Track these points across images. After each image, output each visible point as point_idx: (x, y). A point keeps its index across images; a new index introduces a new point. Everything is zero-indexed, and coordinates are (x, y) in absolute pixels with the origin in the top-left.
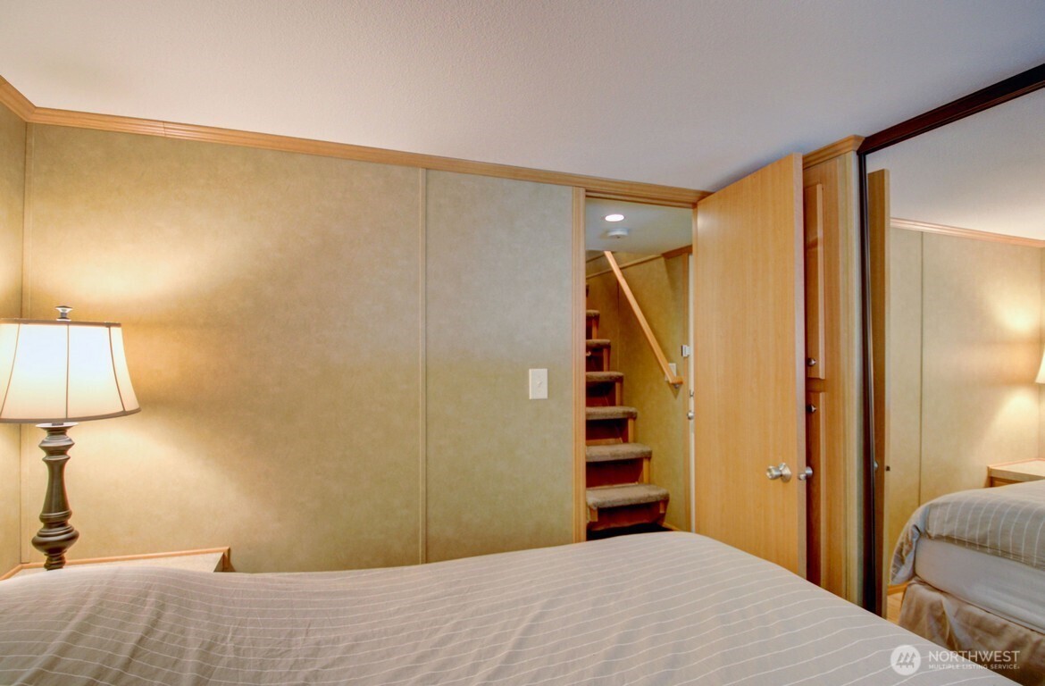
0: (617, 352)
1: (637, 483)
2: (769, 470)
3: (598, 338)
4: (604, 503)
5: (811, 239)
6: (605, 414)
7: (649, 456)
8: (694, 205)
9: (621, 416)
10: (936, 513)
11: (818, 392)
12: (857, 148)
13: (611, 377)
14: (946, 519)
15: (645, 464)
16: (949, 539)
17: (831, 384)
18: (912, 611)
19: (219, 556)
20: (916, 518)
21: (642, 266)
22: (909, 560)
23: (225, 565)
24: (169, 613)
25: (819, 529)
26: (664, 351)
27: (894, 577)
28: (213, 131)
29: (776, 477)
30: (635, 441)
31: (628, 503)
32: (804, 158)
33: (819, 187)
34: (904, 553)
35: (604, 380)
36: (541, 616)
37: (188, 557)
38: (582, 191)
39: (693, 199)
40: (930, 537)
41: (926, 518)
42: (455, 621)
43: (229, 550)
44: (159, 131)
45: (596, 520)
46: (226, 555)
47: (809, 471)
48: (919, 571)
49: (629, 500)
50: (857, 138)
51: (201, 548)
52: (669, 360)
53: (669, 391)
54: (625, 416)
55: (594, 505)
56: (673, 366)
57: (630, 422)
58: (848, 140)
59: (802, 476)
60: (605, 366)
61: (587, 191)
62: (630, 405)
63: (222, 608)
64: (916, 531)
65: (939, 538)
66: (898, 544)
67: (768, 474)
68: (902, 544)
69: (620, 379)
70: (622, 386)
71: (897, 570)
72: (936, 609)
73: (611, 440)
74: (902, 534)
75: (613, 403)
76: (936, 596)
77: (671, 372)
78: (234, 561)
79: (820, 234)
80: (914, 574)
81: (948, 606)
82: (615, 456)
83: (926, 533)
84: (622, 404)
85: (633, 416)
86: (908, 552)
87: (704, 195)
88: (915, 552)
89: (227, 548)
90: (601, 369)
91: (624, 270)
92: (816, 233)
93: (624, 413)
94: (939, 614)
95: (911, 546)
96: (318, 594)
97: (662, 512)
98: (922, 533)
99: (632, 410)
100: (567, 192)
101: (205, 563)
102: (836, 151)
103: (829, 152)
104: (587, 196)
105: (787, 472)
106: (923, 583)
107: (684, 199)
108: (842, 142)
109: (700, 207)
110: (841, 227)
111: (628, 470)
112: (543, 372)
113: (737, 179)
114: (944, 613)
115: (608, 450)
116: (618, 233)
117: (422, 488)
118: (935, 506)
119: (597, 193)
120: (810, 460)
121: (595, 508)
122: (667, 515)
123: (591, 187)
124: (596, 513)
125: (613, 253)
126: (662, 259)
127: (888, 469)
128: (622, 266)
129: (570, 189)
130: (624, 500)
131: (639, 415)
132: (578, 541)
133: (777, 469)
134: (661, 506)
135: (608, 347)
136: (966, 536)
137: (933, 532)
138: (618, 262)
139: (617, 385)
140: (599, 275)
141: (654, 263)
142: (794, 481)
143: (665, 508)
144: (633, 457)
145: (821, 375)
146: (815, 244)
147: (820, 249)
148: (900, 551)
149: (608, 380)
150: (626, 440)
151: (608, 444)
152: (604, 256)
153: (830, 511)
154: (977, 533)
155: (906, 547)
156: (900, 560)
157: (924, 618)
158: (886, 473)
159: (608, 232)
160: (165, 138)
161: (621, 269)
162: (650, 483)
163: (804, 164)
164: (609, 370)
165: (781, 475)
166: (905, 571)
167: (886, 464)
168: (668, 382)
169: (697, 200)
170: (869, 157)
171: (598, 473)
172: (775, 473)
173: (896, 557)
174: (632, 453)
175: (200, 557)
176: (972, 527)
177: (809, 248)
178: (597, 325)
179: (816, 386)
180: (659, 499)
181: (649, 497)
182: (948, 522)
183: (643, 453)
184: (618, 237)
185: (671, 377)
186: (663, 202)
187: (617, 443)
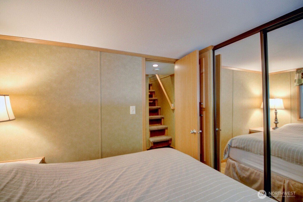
0: (159, 101)
1: (164, 136)
2: (191, 131)
3: (155, 97)
4: (155, 141)
5: (201, 72)
6: (156, 118)
7: (167, 128)
8: (175, 63)
9: (160, 118)
10: (233, 141)
11: (203, 111)
12: (212, 49)
13: (157, 108)
14: (236, 142)
15: (166, 130)
16: (236, 147)
17: (206, 109)
18: (228, 166)
19: (41, 159)
20: (229, 142)
21: (165, 78)
22: (227, 153)
23: (43, 161)
24: (18, 175)
25: (204, 145)
26: (171, 101)
27: (224, 157)
28: (38, 40)
29: (192, 133)
30: (164, 124)
31: (161, 141)
32: (199, 51)
33: (203, 59)
34: (226, 151)
35: (155, 109)
36: (125, 172)
37: (32, 160)
38: (144, 59)
39: (174, 61)
40: (232, 147)
41: (231, 143)
42: (101, 174)
43: (44, 158)
44: (21, 40)
45: (153, 145)
46: (43, 159)
47: (201, 131)
48: (230, 156)
49: (161, 140)
50: (212, 46)
51: (36, 157)
52: (172, 103)
53: (172, 111)
54: (161, 118)
55: (152, 142)
56: (173, 105)
57: (162, 120)
58: (210, 46)
59: (199, 133)
60: (156, 105)
61: (146, 58)
62: (162, 115)
63: (35, 173)
64: (229, 146)
65: (234, 147)
66: (225, 149)
67: (191, 132)
68: (226, 149)
69: (160, 108)
70: (160, 111)
71: (225, 155)
72: (233, 165)
73: (158, 124)
74: (226, 147)
75: (158, 115)
76: (234, 162)
77: (172, 106)
78: (46, 161)
79: (204, 71)
80: (229, 156)
81: (236, 164)
82: (158, 128)
83: (231, 146)
84: (160, 115)
85: (163, 118)
86: (227, 151)
87: (177, 60)
88: (229, 151)
89: (44, 157)
90: (155, 106)
91: (161, 79)
92: (203, 70)
93: (161, 117)
94: (234, 166)
95: (228, 149)
96: (65, 168)
97: (170, 143)
98: (230, 146)
99: (163, 116)
100: (140, 59)
101: (36, 162)
102: (207, 49)
103: (206, 49)
104: (146, 60)
105: (195, 131)
106: (231, 159)
107: (172, 61)
108: (209, 47)
109: (176, 63)
110: (208, 69)
111: (162, 132)
112: (134, 107)
113: (184, 56)
114: (235, 166)
115: (156, 127)
116: (157, 70)
117: (100, 139)
118: (233, 139)
119: (149, 59)
120: (201, 128)
121: (152, 143)
122: (171, 144)
123: (147, 57)
124: (153, 144)
125: (158, 75)
126: (170, 77)
127: (221, 130)
128: (160, 78)
129: (141, 58)
130: (160, 140)
131: (165, 118)
132: (144, 150)
133: (193, 131)
134: (170, 141)
135: (157, 100)
136: (240, 147)
137: (233, 146)
138: (159, 77)
139: (159, 110)
140: (155, 81)
141: (168, 78)
142: (197, 134)
143: (171, 141)
144: (163, 129)
145: (204, 107)
146: (202, 73)
147: (204, 74)
148: (225, 151)
149: (157, 109)
150: (161, 124)
151: (157, 125)
152: (155, 76)
153: (206, 141)
154: (243, 146)
155: (227, 150)
156: (225, 153)
157: (231, 168)
158: (220, 131)
159: (154, 69)
160: (23, 42)
161: (160, 79)
162: (167, 135)
163: (199, 53)
164: (157, 106)
165: (194, 133)
166: (226, 156)
167: (220, 129)
168: (171, 109)
169: (175, 61)
170: (215, 51)
171: (153, 133)
172: (192, 132)
173: (224, 152)
174: (163, 128)
175: (35, 160)
176: (242, 144)
177: (201, 74)
178: (154, 94)
179: (203, 110)
180: (169, 139)
181: (167, 139)
182: (236, 143)
183: (165, 128)
184: (157, 71)
185: (172, 108)
186: (166, 62)
187: (159, 125)
